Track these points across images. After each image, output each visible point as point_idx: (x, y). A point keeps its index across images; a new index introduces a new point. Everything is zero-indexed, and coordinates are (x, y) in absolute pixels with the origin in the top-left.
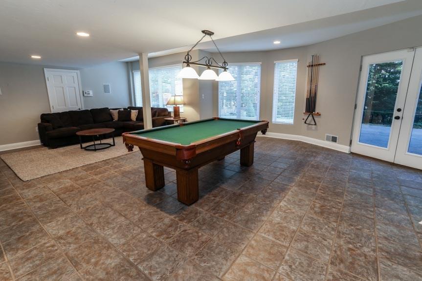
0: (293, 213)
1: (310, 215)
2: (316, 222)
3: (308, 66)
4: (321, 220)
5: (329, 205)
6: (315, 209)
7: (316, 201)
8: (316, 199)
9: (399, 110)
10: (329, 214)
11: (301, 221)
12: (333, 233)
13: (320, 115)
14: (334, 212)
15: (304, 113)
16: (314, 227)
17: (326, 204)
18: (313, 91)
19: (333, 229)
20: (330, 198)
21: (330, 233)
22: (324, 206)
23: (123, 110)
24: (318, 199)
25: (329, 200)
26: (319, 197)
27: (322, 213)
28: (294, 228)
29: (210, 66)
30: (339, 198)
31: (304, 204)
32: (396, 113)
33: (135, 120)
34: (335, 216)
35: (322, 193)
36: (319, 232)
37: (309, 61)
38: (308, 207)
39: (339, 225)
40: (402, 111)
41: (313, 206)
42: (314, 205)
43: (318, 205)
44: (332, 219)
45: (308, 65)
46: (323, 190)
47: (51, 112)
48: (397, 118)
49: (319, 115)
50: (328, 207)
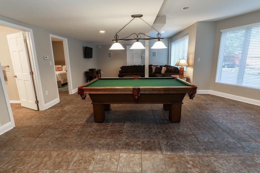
23: (159, 67)
29: (139, 39)
47: (127, 65)
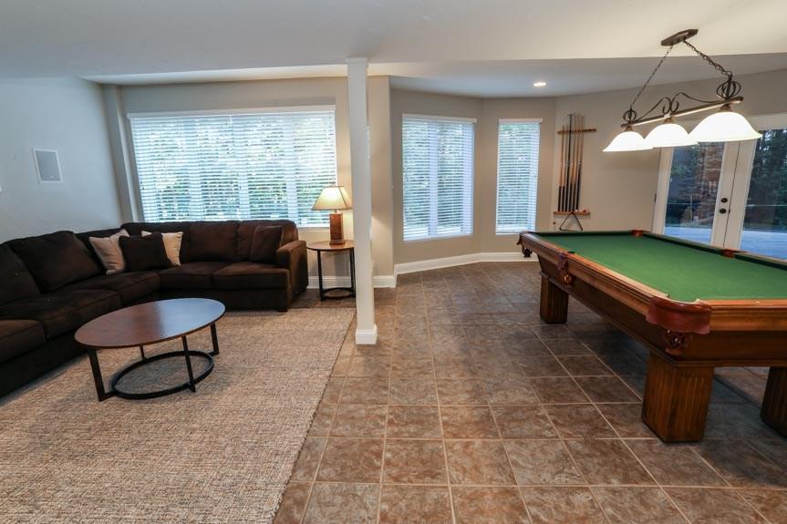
3: (559, 133)
9: (724, 200)
13: (589, 214)
15: (555, 213)
18: (574, 174)
32: (719, 205)
33: (178, 263)
37: (562, 123)
40: (728, 202)
45: (560, 129)
48: (723, 211)
49: (586, 214)
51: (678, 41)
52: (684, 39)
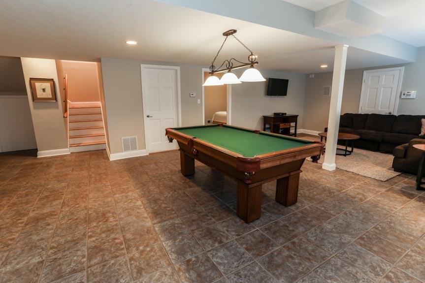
0: (125, 202)
1: (112, 207)
2: (104, 206)
4: (101, 209)
5: (101, 227)
6: (111, 214)
7: (115, 223)
8: (116, 225)
10: (97, 217)
11: (115, 201)
12: (90, 207)
14: (94, 221)
16: (104, 202)
17: (104, 226)
19: (91, 208)
20: (104, 235)
21: (92, 205)
22: (105, 222)
24: (115, 227)
25: (104, 232)
26: (116, 229)
27: (104, 215)
28: (116, 196)
29: (232, 68)
30: (93, 245)
31: (123, 213)
34: (92, 218)
35: (116, 239)
36: (99, 202)
38: (119, 213)
39: (87, 213)
41: (115, 215)
42: (114, 218)
43: (111, 219)
44: (94, 214)
46: (117, 244)
50: (100, 223)
51: (230, 34)
52: (232, 33)
